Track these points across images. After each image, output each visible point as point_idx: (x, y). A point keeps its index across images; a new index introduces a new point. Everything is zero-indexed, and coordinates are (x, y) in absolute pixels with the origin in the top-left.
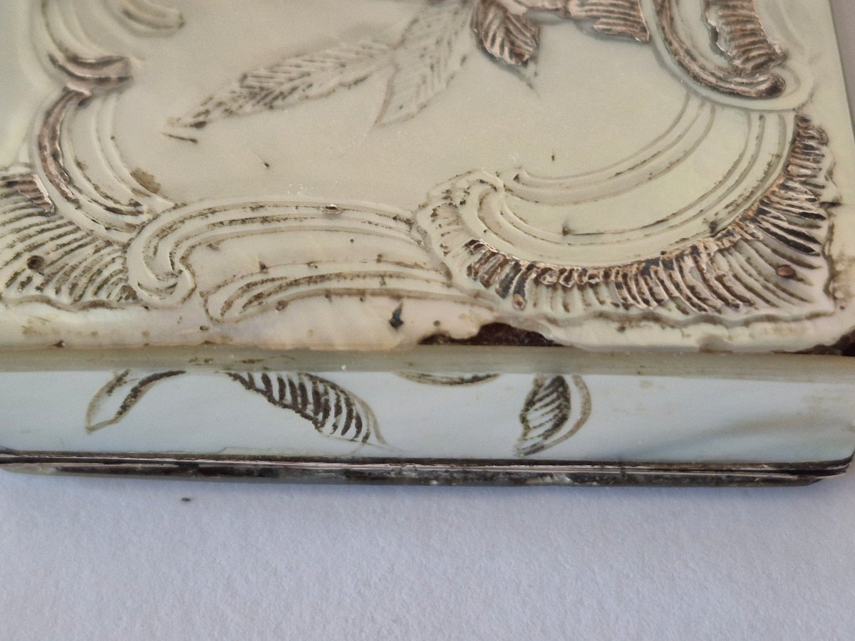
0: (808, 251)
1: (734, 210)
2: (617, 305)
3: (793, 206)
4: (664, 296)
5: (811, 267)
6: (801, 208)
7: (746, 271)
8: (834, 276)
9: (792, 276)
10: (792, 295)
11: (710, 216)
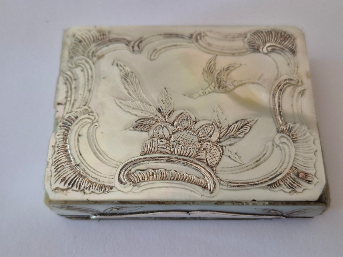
0: (69, 184)
1: (83, 170)
2: (58, 145)
3: (83, 183)
4: (60, 154)
5: (64, 185)
6: (82, 185)
7: (65, 171)
8: (62, 190)
9: (62, 181)
10: (57, 180)
11: (81, 164)
